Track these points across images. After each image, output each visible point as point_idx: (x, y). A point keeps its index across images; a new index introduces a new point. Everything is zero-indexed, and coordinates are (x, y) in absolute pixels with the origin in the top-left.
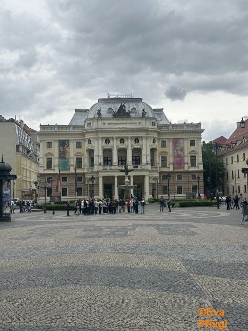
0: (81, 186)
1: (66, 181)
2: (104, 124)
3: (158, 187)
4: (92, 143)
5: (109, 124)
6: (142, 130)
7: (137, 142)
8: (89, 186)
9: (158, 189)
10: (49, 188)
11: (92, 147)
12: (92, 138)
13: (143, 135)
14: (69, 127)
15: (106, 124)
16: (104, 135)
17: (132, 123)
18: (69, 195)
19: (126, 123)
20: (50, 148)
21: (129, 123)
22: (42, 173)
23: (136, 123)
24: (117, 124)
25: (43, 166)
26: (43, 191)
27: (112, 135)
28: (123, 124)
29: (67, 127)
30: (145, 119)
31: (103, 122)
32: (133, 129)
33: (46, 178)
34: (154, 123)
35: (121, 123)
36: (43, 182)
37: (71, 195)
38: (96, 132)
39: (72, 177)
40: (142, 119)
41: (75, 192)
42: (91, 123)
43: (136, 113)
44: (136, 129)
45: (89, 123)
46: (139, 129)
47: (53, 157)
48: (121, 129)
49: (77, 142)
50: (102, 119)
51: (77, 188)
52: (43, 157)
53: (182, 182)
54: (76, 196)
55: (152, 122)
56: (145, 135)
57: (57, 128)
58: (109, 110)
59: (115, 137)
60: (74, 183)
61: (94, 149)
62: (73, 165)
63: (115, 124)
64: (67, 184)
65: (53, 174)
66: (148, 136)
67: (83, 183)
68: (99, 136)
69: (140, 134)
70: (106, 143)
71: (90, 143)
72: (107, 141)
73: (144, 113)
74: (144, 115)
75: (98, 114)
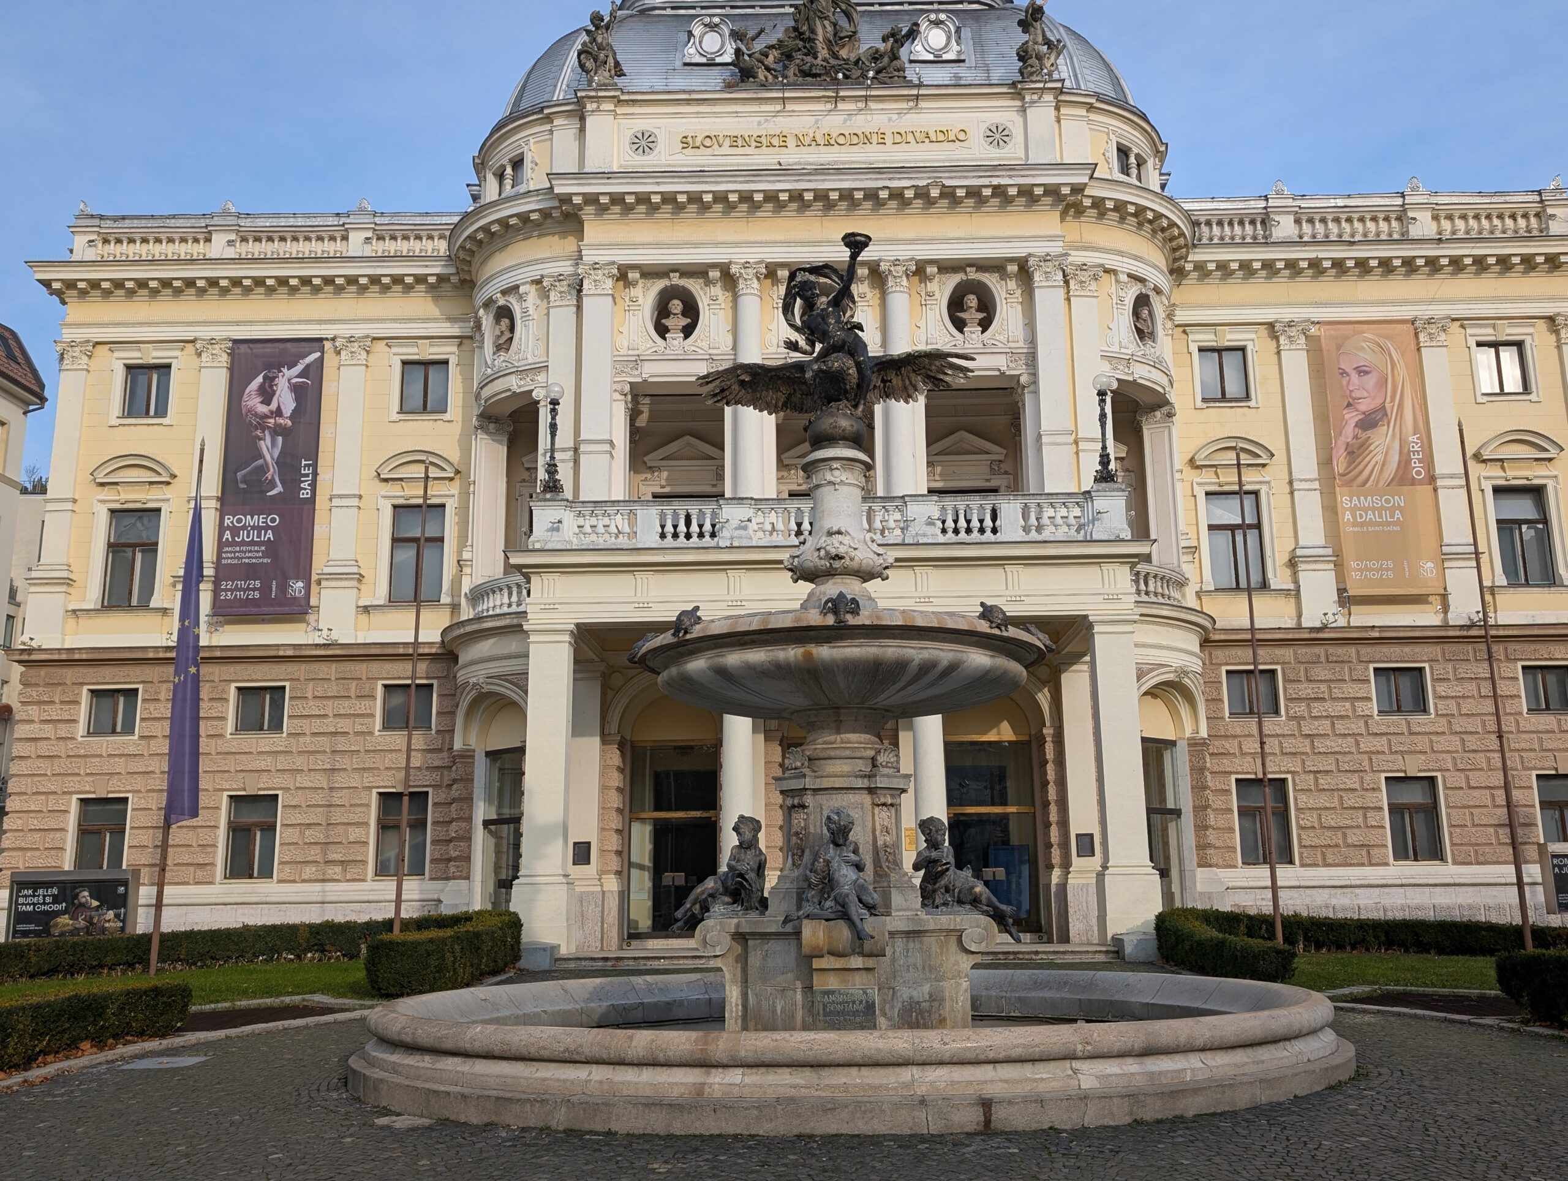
0: (420, 782)
1: (277, 725)
2: (644, 142)
3: (1199, 788)
4: (526, 334)
5: (685, 142)
6: (1026, 192)
7: (972, 315)
8: (481, 768)
9: (1201, 809)
10: (104, 796)
11: (522, 372)
12: (522, 289)
13: (1039, 248)
14: (338, 235)
15: (661, 147)
16: (643, 245)
17: (917, 135)
18: (289, 866)
19: (861, 136)
20: (152, 412)
21: (889, 140)
22: (40, 650)
23: (962, 136)
24: (775, 141)
25: (68, 582)
26: (35, 823)
27: (717, 244)
28: (832, 142)
29: (323, 234)
30: (1049, 97)
31: (632, 132)
32: (928, 185)
33: (79, 694)
34: (1137, 156)
35: (807, 141)
36: (48, 730)
37: (309, 871)
38: (560, 222)
39: (333, 689)
40: (1019, 94)
41: (354, 834)
42: (522, 160)
43: (963, 61)
44: (960, 177)
45: (505, 161)
46: (995, 181)
47: (168, 500)
48: (810, 181)
49: (405, 363)
50: (619, 102)
51: (380, 794)
52: (75, 501)
53: (1434, 738)
54: (366, 875)
55: (1114, 139)
56: (1055, 248)
57: (233, 237)
58: (700, 42)
59: (746, 265)
60: (353, 748)
61: (534, 394)
62: (355, 570)
63: (754, 144)
64: (281, 758)
65: (151, 655)
66: (1085, 260)
67: (440, 750)
68: (589, 256)
69: (1008, 239)
70: (662, 331)
71: (508, 335)
72: (676, 306)
73: (1036, 43)
74: (1039, 58)
75: (582, 57)
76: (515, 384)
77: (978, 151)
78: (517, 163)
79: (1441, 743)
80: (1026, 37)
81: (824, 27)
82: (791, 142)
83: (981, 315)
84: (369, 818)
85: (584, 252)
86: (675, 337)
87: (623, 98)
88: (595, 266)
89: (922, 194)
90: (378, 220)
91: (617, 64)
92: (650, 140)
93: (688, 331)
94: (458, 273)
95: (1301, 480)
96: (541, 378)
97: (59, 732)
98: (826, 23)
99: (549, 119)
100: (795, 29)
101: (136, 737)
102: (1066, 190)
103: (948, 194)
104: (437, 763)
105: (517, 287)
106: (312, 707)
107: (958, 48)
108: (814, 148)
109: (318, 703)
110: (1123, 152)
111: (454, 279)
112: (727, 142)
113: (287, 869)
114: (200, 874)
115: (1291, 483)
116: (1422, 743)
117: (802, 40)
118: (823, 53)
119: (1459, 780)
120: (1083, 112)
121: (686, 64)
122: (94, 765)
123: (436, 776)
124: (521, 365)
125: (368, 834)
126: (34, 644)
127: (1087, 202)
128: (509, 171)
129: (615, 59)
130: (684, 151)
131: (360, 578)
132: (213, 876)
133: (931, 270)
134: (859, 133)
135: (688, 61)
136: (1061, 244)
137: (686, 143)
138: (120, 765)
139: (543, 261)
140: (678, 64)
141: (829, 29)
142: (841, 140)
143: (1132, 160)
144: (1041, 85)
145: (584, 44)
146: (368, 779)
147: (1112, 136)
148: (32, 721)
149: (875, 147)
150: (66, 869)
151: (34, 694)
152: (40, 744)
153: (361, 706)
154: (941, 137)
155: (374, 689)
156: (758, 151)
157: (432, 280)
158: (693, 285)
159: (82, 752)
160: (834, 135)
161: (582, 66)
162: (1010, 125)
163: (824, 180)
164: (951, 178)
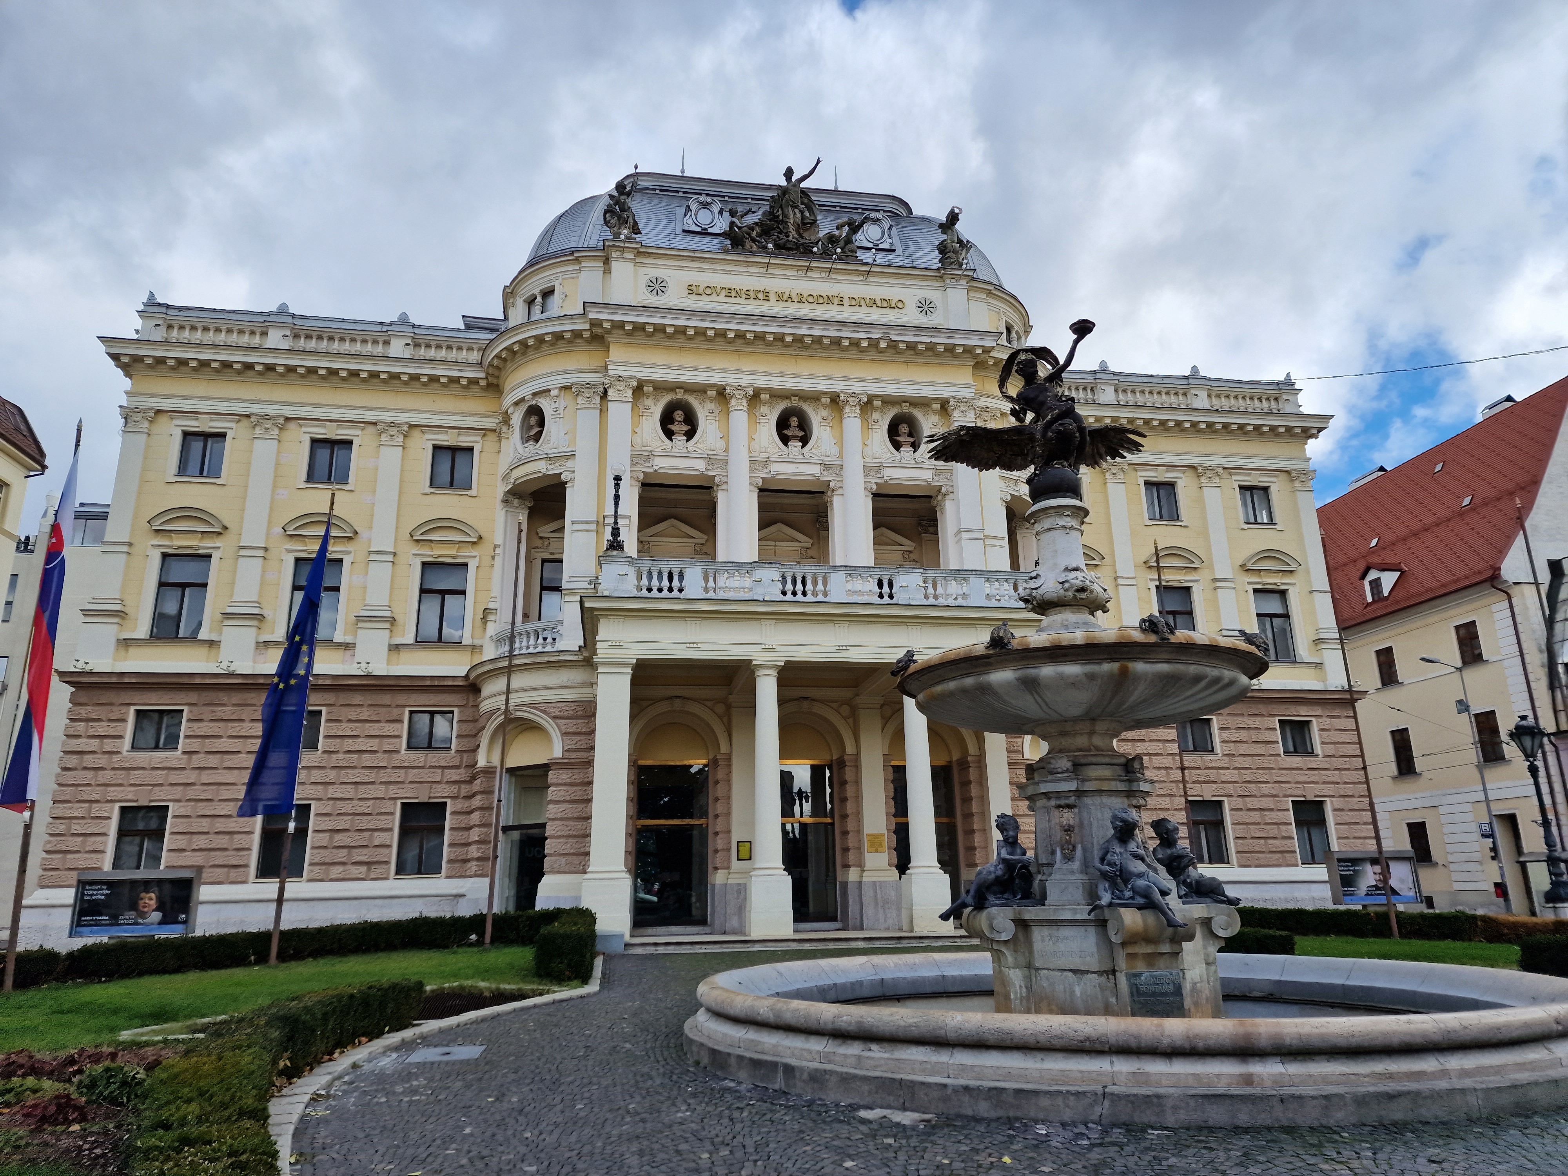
6: (950, 349)
7: (906, 439)
8: (501, 781)
10: (146, 804)
11: (549, 459)
12: (554, 393)
13: (961, 393)
14: (381, 340)
15: (669, 291)
16: (659, 366)
17: (868, 301)
18: (318, 867)
19: (826, 298)
20: (205, 473)
21: (846, 302)
22: (91, 673)
23: (900, 305)
24: (760, 296)
25: (120, 614)
26: (77, 828)
27: (715, 370)
28: (804, 300)
29: (367, 337)
30: (963, 282)
31: (648, 277)
32: (879, 338)
33: (127, 713)
34: (1017, 332)
35: (785, 297)
36: (94, 744)
37: (336, 871)
38: (587, 342)
39: (365, 714)
40: (941, 277)
41: (379, 838)
42: (553, 291)
43: (894, 251)
44: (902, 335)
45: (536, 291)
46: (928, 340)
47: (219, 548)
48: (790, 327)
49: (436, 448)
50: (639, 253)
51: (403, 804)
52: (130, 544)
53: (1222, 772)
54: (389, 874)
55: (1004, 318)
56: (969, 393)
57: (288, 333)
58: (696, 216)
59: (739, 387)
60: (381, 765)
61: (563, 477)
62: (388, 614)
63: (744, 296)
64: (314, 772)
65: (198, 681)
66: (988, 405)
67: (457, 767)
68: (613, 370)
69: (934, 384)
70: (669, 434)
71: (536, 430)
72: (679, 415)
73: (953, 242)
74: (955, 252)
75: (607, 215)
76: (542, 468)
77: (911, 316)
78: (548, 293)
79: (1228, 775)
80: (944, 237)
81: (795, 214)
82: (773, 297)
83: (912, 440)
84: (393, 825)
85: (609, 367)
86: (679, 440)
87: (641, 250)
88: (620, 379)
89: (874, 344)
90: (417, 331)
91: (635, 223)
92: (662, 285)
93: (690, 435)
94: (487, 378)
95: (1123, 578)
96: (569, 464)
97: (105, 746)
98: (797, 211)
99: (577, 260)
100: (771, 213)
101: (179, 752)
102: (979, 351)
103: (893, 345)
104: (455, 778)
105: (549, 390)
106: (346, 729)
107: (890, 241)
108: (789, 304)
109: (351, 725)
110: (1009, 330)
111: (483, 383)
112: (724, 293)
113: (316, 869)
114: (233, 874)
115: (1116, 579)
116: (1212, 774)
117: (776, 221)
118: (793, 234)
119: (1239, 803)
120: (984, 296)
121: (684, 231)
122: (136, 776)
123: (454, 789)
124: (552, 452)
125: (392, 838)
126: (88, 668)
127: (991, 362)
128: (539, 299)
129: (634, 219)
130: (690, 296)
131: (393, 621)
132: (247, 875)
133: (877, 403)
134: (824, 295)
135: (686, 228)
136: (973, 391)
137: (691, 290)
138: (159, 776)
139: (571, 372)
140: (679, 230)
141: (799, 215)
142: (811, 299)
143: (1014, 334)
144: (960, 272)
145: (609, 206)
146: (393, 791)
147: (1003, 316)
148: (79, 737)
149: (835, 307)
150: (106, 869)
151: (83, 712)
152: (86, 757)
153: (389, 729)
154: (885, 305)
155: (402, 714)
156: (748, 302)
157: (464, 382)
158: (693, 401)
159: (127, 765)
160: (805, 295)
161: (606, 222)
162: (934, 300)
163: (802, 328)
164: (895, 334)
